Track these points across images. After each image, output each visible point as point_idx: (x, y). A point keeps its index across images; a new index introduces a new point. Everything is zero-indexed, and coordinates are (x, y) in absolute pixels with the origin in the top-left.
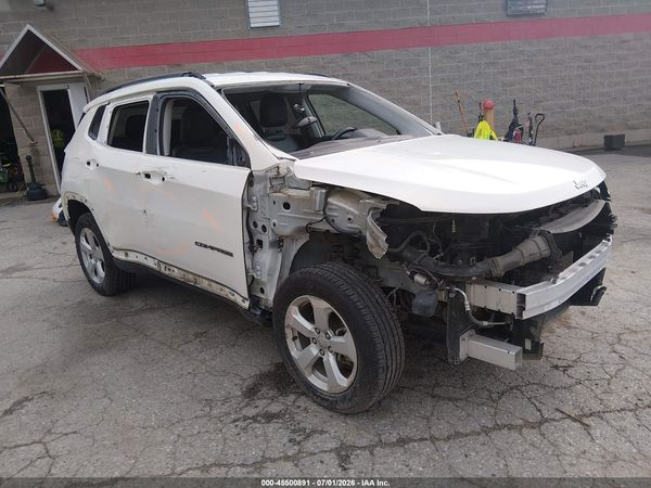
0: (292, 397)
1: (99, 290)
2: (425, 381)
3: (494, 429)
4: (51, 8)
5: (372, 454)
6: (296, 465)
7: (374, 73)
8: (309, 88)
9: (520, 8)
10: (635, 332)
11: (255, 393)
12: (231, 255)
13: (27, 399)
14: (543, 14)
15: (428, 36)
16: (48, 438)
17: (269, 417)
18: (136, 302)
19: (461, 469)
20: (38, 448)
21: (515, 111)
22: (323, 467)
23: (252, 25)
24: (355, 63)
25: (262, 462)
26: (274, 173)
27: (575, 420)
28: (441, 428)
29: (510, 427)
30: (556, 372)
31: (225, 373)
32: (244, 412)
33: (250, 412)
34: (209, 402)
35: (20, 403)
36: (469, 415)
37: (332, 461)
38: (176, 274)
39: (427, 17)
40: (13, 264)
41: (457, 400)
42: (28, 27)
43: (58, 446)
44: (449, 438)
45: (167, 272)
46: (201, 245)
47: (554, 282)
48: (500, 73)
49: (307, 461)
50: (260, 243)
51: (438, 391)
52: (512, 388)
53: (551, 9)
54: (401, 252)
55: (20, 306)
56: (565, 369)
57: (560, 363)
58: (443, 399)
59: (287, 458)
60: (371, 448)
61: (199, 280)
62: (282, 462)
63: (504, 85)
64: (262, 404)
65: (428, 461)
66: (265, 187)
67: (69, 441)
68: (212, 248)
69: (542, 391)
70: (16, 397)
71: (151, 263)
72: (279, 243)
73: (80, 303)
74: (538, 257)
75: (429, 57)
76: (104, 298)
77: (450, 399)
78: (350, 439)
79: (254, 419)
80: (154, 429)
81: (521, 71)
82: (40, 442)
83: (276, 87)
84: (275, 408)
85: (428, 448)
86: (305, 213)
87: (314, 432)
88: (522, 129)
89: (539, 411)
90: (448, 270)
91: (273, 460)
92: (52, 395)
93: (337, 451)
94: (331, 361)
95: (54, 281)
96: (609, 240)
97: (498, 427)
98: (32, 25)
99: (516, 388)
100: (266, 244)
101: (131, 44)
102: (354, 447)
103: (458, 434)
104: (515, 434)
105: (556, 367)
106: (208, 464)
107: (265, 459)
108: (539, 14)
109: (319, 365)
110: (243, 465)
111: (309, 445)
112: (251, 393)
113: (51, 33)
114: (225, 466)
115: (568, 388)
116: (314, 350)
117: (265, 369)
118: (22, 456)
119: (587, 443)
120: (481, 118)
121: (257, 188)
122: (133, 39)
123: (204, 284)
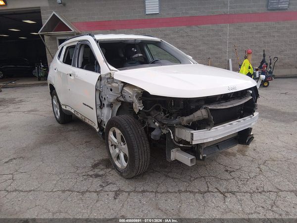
0: (110, 169)
1: (58, 121)
2: (166, 170)
3: (184, 192)
4: (64, 5)
5: (129, 194)
6: (98, 195)
7: (201, 35)
8: (140, 41)
9: (275, 6)
10: (274, 160)
11: (97, 166)
12: (92, 109)
13: (14, 159)
14: (287, 9)
15: (228, 19)
16: (15, 173)
17: (97, 176)
18: (70, 127)
19: (161, 206)
20: (10, 176)
21: (264, 55)
22: (108, 197)
23: (147, 13)
24: (192, 31)
25: (86, 192)
26: (109, 76)
27: (221, 193)
28: (163, 188)
29: (191, 192)
30: (226, 173)
31: (89, 158)
32: (89, 173)
33: (91, 173)
34: (77, 168)
35: (11, 160)
36: (177, 185)
37: (112, 195)
38: (79, 116)
39: (228, 10)
40: (33, 109)
41: (175, 179)
42: (54, 13)
43: (17, 176)
44: (163, 193)
45: (77, 115)
46: (85, 104)
47: (210, 130)
48: (263, 37)
49: (102, 194)
50: (104, 104)
51: (169, 174)
52: (202, 177)
53: (291, 7)
54: (150, 112)
55: (28, 125)
56: (231, 172)
57: (229, 169)
58: (170, 177)
59: (96, 192)
60: (129, 193)
61: (86, 119)
62: (93, 193)
63: (264, 43)
64: (97, 171)
65: (150, 200)
66: (105, 82)
67: (21, 175)
68: (88, 106)
69: (214, 180)
70: (12, 157)
71: (72, 111)
72: (111, 105)
73: (50, 125)
74: (201, 118)
75: (228, 28)
76: (60, 125)
77: (172, 178)
78: (123, 188)
79: (91, 176)
80: (53, 175)
81: (274, 36)
82: (12, 174)
83: (124, 41)
84: (101, 173)
85: (152, 195)
86: (117, 93)
87: (111, 183)
88: (267, 64)
89: (208, 187)
90: (165, 121)
91: (90, 192)
92: (23, 158)
93: (116, 192)
94: (122, 155)
95: (45, 116)
96: (253, 115)
97: (186, 191)
98: (55, 12)
99: (204, 177)
100: (105, 105)
101: (95, 20)
102: (123, 191)
103: (168, 192)
104: (192, 195)
105: (227, 171)
106: (66, 189)
107: (87, 191)
108: (285, 9)
109: (118, 157)
110: (78, 192)
111: (106, 188)
112: (95, 166)
113: (64, 15)
114: (71, 191)
115: (227, 180)
116: (117, 150)
117: (104, 158)
118: (4, 178)
119: (222, 203)
120: (246, 58)
121: (103, 82)
122: (96, 18)
123: (87, 121)
